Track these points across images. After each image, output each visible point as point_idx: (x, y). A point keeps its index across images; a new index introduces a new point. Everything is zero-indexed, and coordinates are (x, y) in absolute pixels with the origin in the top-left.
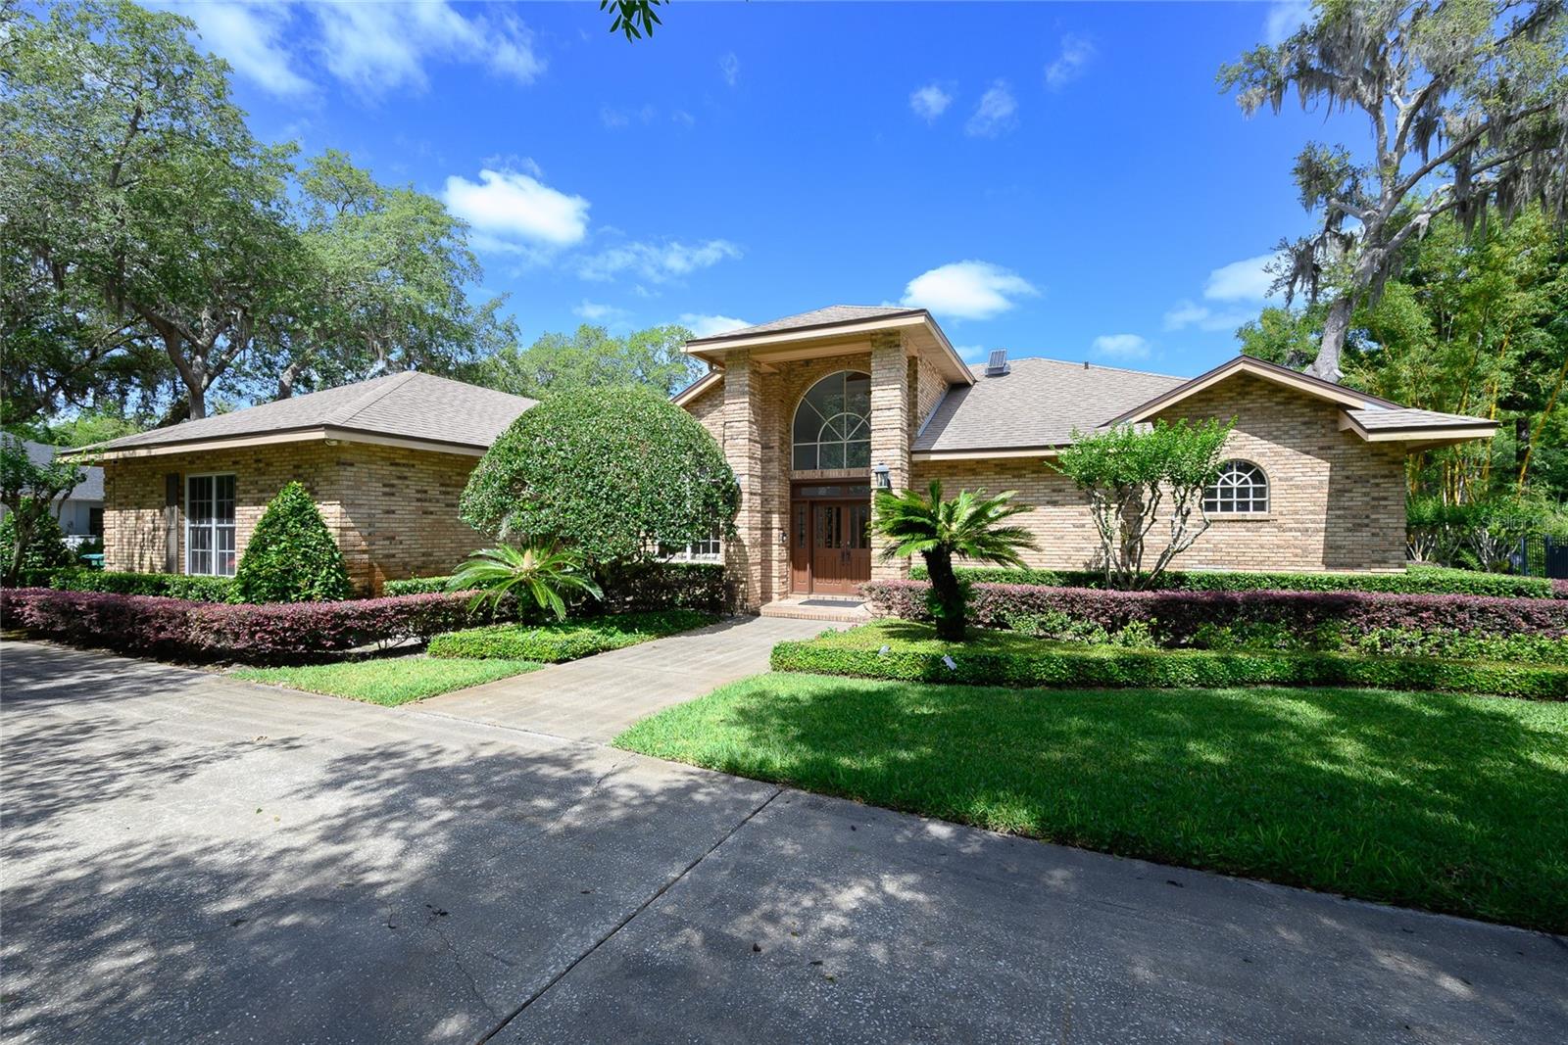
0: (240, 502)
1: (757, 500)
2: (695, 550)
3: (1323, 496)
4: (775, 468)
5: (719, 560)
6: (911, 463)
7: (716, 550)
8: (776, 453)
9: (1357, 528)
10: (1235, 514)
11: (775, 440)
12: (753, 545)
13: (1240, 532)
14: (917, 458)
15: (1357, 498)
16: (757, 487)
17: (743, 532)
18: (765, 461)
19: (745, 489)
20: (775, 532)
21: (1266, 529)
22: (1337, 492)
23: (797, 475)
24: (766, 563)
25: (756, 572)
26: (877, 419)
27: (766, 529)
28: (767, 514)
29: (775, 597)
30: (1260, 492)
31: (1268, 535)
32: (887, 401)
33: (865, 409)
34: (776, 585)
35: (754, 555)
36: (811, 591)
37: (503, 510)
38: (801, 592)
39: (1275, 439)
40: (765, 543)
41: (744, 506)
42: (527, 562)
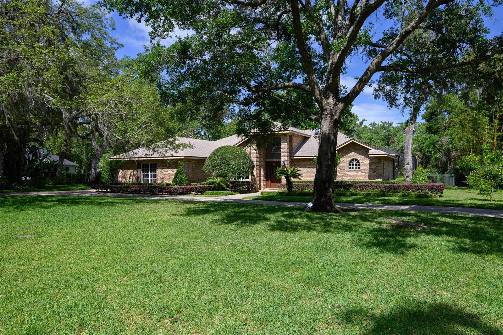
0: (158, 169)
1: (258, 167)
2: (243, 178)
3: (368, 166)
4: (262, 159)
5: (249, 180)
6: (290, 159)
7: (248, 178)
8: (262, 156)
9: (374, 172)
10: (354, 169)
11: (262, 153)
12: (257, 177)
13: (355, 173)
14: (291, 158)
15: (374, 167)
16: (258, 164)
17: (255, 174)
18: (260, 158)
19: (255, 165)
20: (262, 174)
21: (359, 172)
22: (371, 165)
23: (267, 160)
24: (260, 181)
25: (258, 183)
26: (283, 150)
27: (260, 173)
28: (260, 170)
29: (262, 189)
30: (359, 165)
31: (360, 174)
32: (284, 146)
33: (280, 148)
34: (262, 186)
35: (257, 179)
36: (270, 188)
37: (213, 170)
38: (268, 188)
39: (361, 154)
40: (260, 176)
41: (255, 168)
42: (218, 180)
